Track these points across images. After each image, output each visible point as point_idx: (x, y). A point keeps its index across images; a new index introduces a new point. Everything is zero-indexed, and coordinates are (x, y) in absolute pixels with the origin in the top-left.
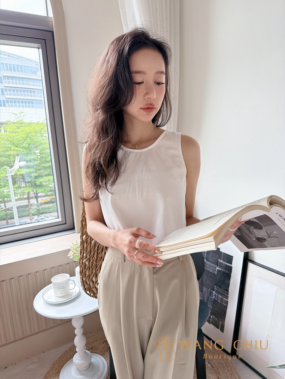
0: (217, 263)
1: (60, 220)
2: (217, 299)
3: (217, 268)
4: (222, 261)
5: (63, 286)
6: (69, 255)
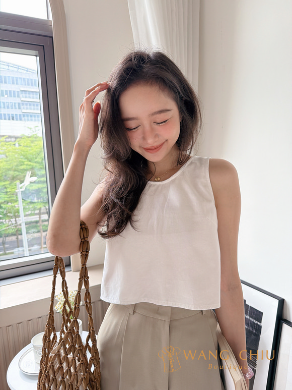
4: (248, 317)
6: (55, 309)
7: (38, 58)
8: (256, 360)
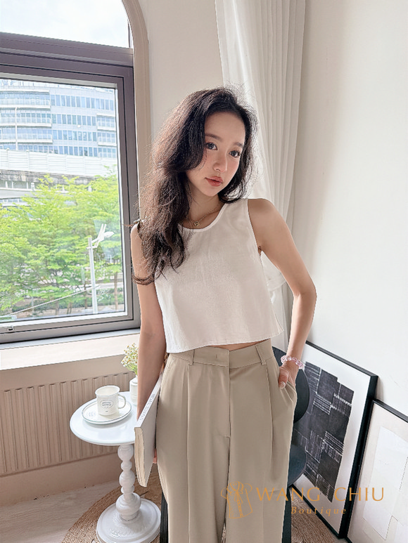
0: (332, 399)
1: (126, 314)
2: (328, 451)
3: (332, 406)
4: (338, 397)
5: (109, 403)
6: (122, 362)
7: (117, 90)
8: (342, 446)
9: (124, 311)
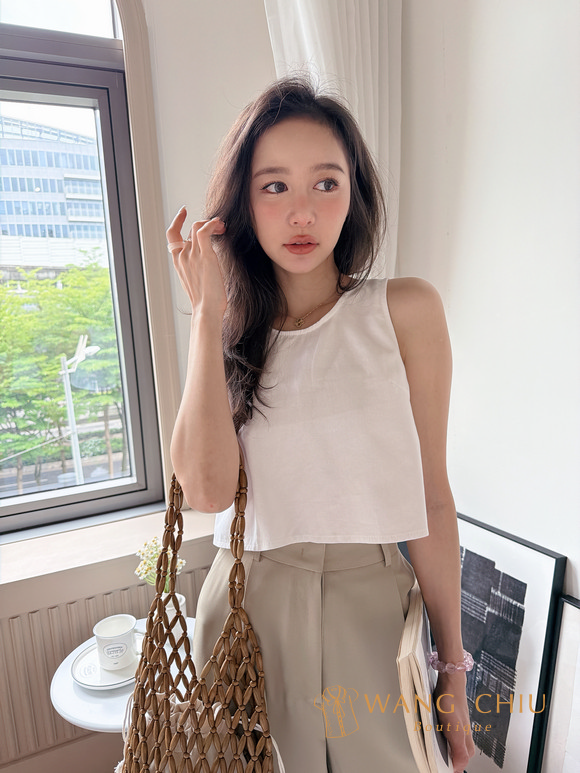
0: (487, 597)
1: (134, 480)
3: (488, 609)
4: (499, 593)
5: (120, 647)
6: (136, 572)
7: (98, 111)
8: (514, 675)
9: (131, 476)
